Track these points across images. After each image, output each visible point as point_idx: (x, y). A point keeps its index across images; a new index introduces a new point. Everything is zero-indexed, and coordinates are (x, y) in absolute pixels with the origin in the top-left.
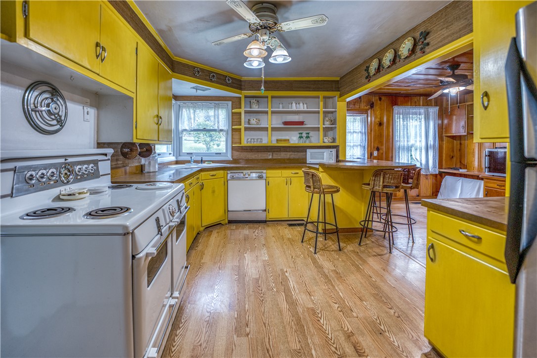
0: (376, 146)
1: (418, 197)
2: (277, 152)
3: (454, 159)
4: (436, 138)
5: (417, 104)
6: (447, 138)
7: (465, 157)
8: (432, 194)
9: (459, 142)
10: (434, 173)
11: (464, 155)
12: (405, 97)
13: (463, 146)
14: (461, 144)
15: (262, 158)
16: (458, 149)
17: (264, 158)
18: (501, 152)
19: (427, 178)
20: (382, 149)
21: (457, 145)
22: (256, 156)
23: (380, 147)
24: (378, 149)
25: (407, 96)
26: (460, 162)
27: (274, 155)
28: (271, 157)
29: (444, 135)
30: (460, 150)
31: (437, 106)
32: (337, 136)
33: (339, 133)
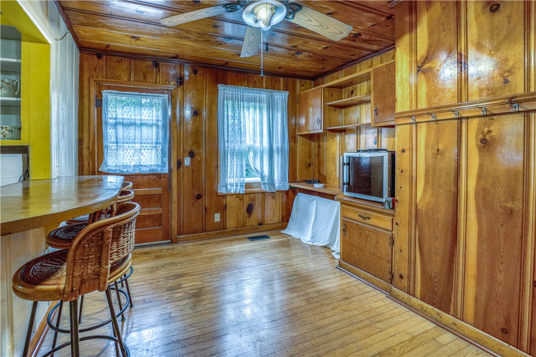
0: (188, 149)
1: (261, 226)
3: (312, 167)
4: (284, 138)
5: (257, 85)
6: (301, 138)
7: (324, 164)
8: (282, 220)
9: (317, 143)
10: (283, 189)
11: (323, 161)
12: (238, 72)
13: (321, 149)
14: (319, 146)
16: (317, 153)
18: (366, 158)
19: (274, 197)
20: (200, 154)
21: (315, 148)
23: (196, 151)
24: (192, 154)
25: (241, 72)
26: (319, 172)
29: (297, 133)
30: (318, 155)
31: (287, 90)
32: (22, 124)
33: (28, 117)
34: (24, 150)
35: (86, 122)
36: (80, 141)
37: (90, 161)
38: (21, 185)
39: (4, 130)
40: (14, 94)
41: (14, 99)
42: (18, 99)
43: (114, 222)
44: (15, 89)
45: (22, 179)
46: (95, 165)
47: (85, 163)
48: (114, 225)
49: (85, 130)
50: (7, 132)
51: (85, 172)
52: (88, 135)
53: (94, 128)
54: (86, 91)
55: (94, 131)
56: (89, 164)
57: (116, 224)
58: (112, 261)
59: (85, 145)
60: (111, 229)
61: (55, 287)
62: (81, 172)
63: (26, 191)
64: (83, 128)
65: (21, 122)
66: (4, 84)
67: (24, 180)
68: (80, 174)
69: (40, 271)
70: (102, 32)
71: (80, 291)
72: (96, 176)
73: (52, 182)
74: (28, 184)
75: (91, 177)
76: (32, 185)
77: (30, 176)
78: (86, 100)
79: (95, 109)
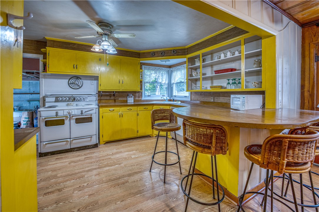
2: (217, 96)
15: (207, 101)
17: (208, 101)
22: (204, 99)
27: (215, 99)
28: (212, 100)
32: (262, 80)
33: (265, 76)
34: (263, 93)
35: (307, 74)
36: (303, 87)
37: (310, 100)
38: (261, 110)
39: (255, 84)
40: (260, 66)
41: (259, 68)
42: (261, 68)
43: (290, 138)
44: (260, 64)
45: (262, 107)
46: (314, 103)
47: (306, 101)
48: (290, 139)
49: (306, 79)
50: (256, 84)
51: (305, 107)
52: (308, 82)
53: (314, 77)
54: (307, 53)
55: (314, 79)
56: (309, 102)
57: (291, 139)
58: (288, 160)
59: (306, 89)
60: (288, 141)
61: (257, 158)
62: (302, 106)
63: (263, 113)
64: (304, 78)
65: (262, 79)
66: (255, 62)
67: (263, 108)
68: (302, 108)
69: (256, 150)
70: (316, 9)
71: (267, 166)
72: (315, 112)
73: (276, 110)
74: (265, 110)
75: (310, 111)
76: (266, 110)
77: (266, 106)
78: (307, 59)
79: (315, 64)
